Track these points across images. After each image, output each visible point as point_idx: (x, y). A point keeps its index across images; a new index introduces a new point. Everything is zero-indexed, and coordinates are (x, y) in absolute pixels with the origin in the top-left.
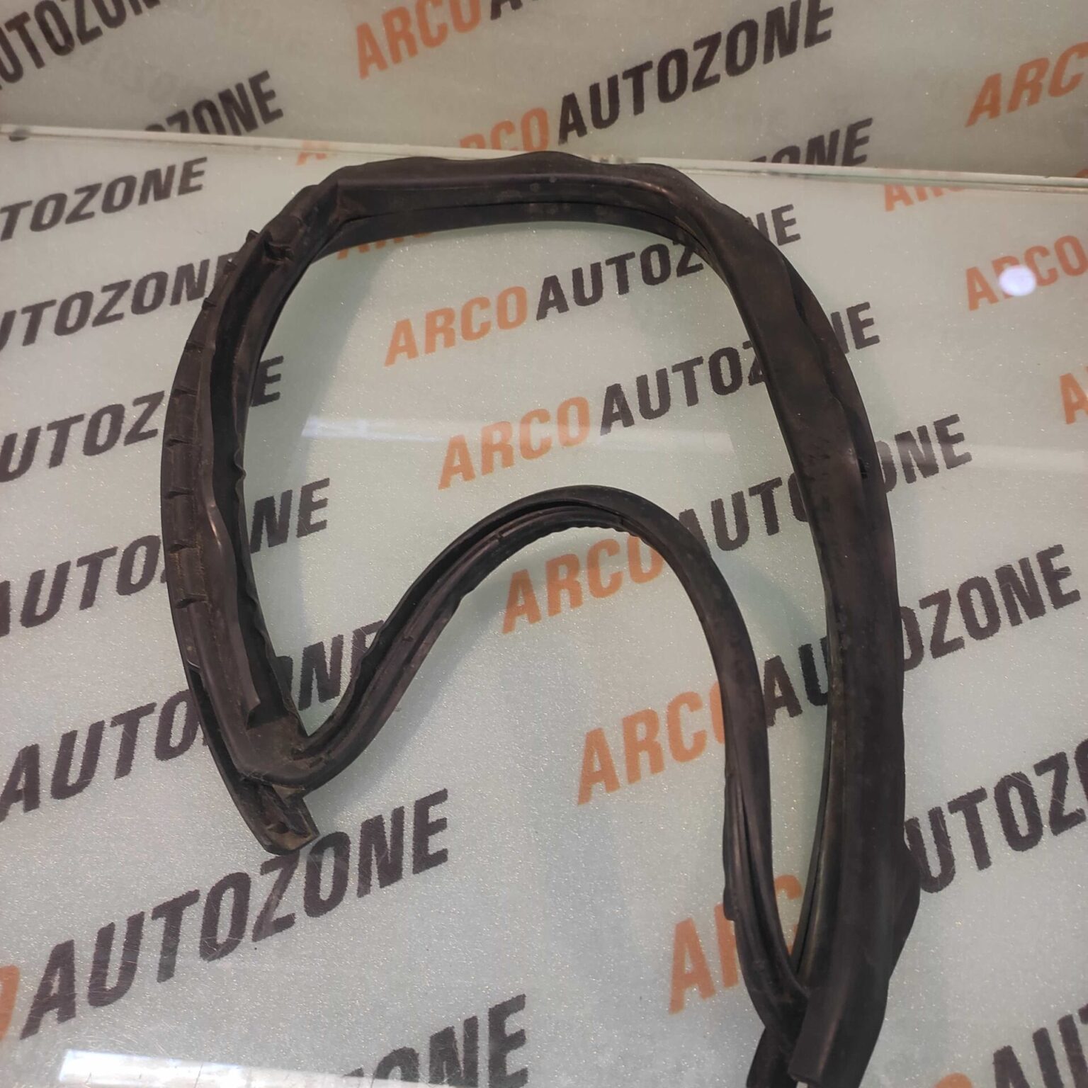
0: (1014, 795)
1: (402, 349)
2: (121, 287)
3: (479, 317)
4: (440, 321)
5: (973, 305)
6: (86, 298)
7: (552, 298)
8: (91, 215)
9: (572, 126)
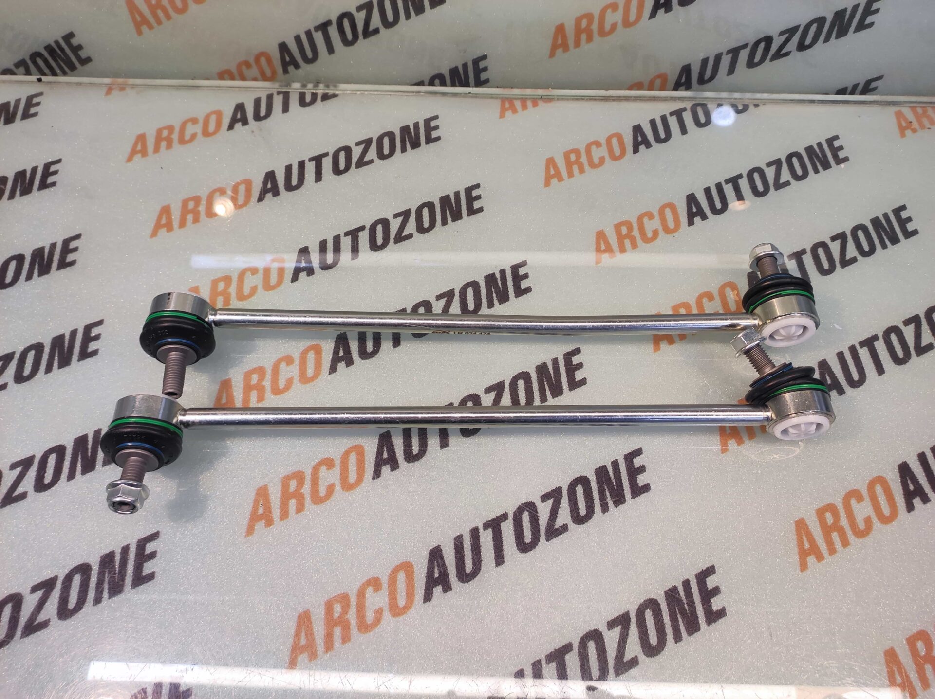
0: (526, 517)
1: (163, 226)
4: (191, 205)
5: (547, 183)
7: (269, 186)
9: (289, 64)
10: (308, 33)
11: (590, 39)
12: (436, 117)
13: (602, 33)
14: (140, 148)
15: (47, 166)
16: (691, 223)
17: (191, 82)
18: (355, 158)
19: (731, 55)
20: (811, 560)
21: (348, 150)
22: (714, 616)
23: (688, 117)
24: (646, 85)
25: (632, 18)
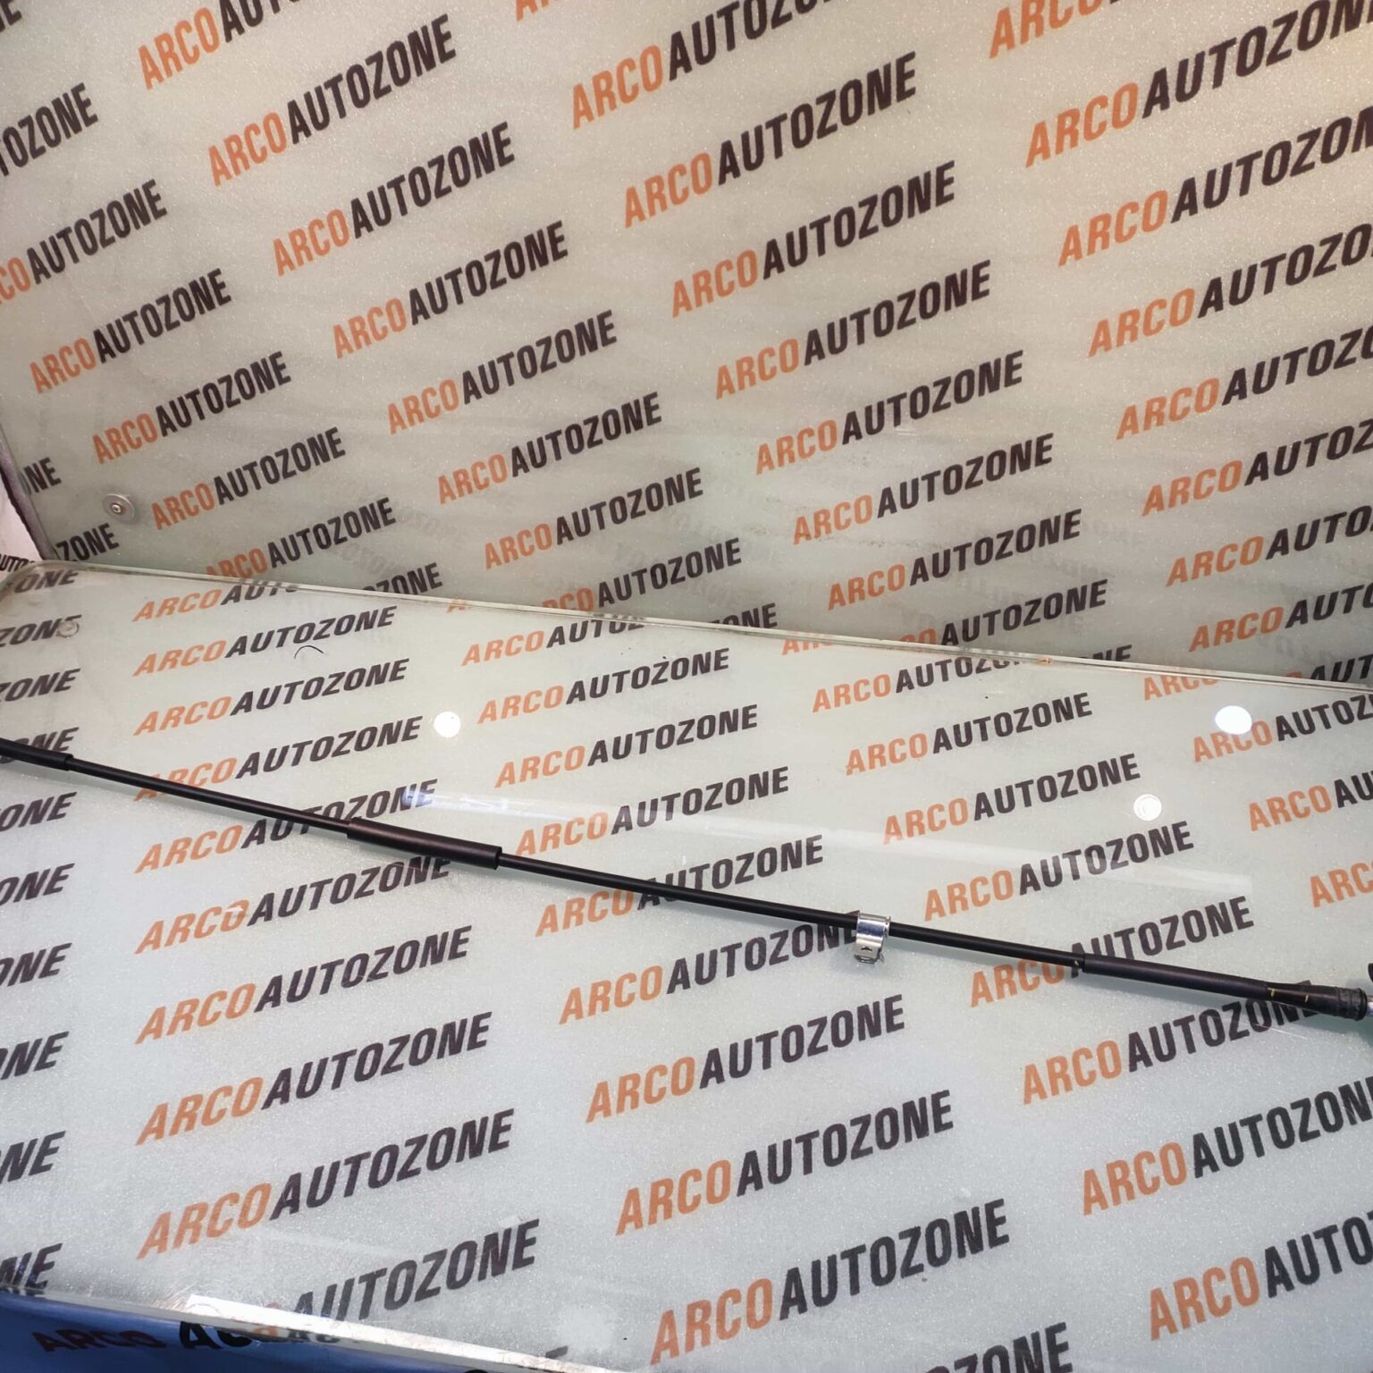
0: (756, 948)
1: (488, 716)
2: (339, 676)
3: (534, 700)
4: (512, 702)
5: (816, 710)
6: (321, 680)
7: (577, 693)
8: (327, 636)
9: (607, 599)
10: (626, 577)
11: (862, 597)
12: (727, 650)
13: (872, 593)
14: (473, 655)
15: (397, 664)
16: (936, 750)
17: (520, 607)
18: (652, 677)
19: (987, 619)
20: (982, 1001)
21: (646, 670)
22: (892, 1027)
23: (951, 668)
24: (917, 638)
25: (896, 583)
